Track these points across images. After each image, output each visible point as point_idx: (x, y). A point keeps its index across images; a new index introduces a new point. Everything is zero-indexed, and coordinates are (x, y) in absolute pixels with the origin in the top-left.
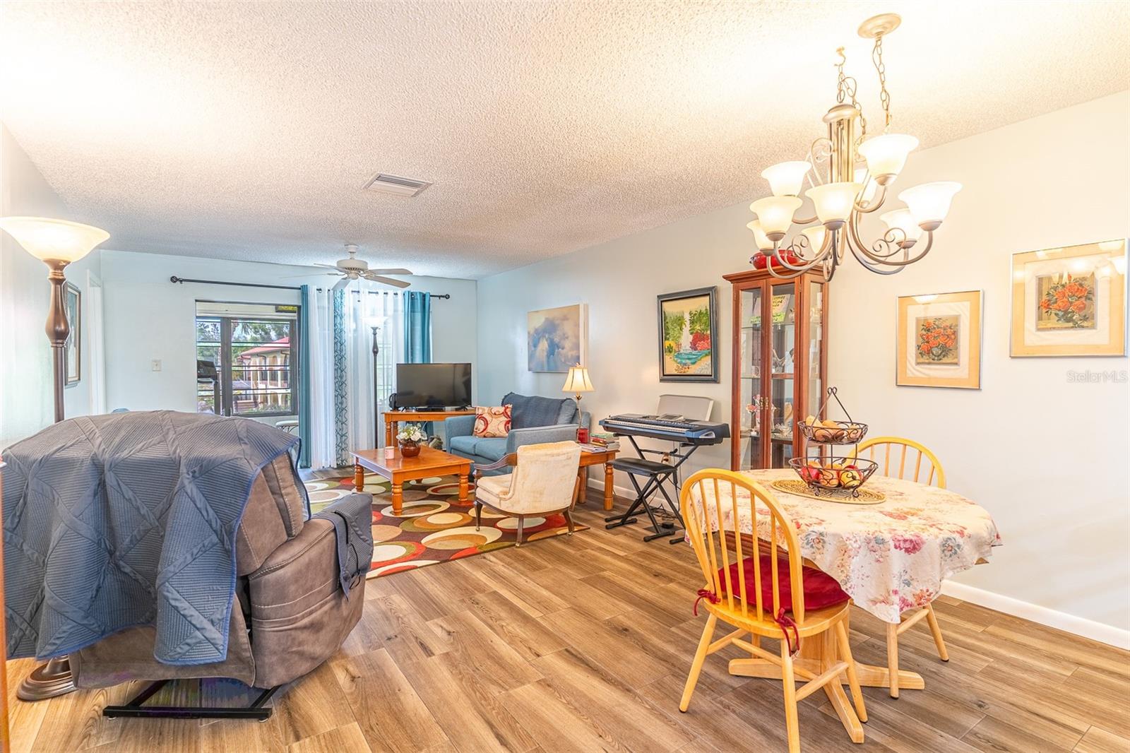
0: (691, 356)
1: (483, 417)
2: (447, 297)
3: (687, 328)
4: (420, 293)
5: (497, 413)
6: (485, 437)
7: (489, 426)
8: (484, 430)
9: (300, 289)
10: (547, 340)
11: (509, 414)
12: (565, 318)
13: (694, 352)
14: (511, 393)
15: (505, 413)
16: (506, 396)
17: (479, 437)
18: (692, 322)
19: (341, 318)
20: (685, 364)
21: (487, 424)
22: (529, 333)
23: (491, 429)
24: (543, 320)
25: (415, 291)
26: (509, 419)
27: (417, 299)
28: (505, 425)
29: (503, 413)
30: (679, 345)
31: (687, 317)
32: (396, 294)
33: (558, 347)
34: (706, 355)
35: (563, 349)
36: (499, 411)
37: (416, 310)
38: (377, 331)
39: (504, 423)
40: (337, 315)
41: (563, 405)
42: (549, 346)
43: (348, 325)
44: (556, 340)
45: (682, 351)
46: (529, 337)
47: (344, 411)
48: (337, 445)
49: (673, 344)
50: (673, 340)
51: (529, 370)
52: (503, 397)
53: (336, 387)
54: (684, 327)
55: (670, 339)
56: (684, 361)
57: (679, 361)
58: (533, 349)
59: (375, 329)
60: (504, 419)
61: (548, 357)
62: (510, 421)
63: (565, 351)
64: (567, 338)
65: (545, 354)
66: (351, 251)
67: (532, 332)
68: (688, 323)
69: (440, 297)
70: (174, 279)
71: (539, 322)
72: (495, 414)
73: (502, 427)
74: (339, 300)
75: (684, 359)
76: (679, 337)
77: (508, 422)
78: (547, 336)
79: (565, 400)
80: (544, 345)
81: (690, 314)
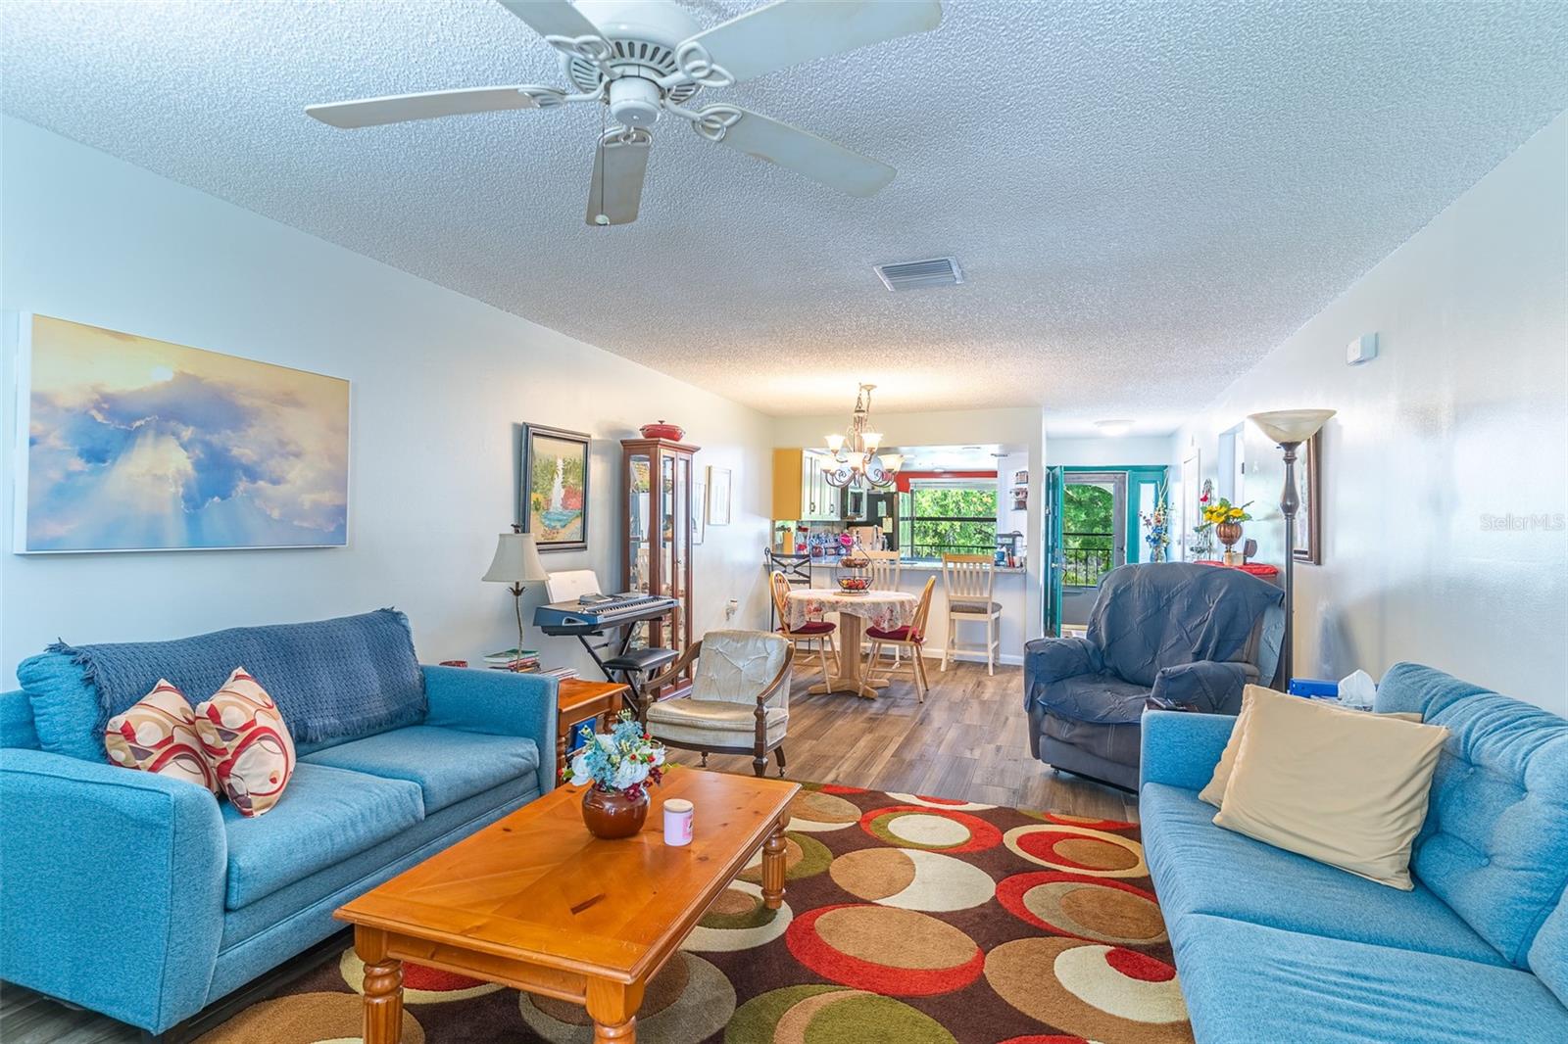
0: (561, 517)
3: (558, 480)
13: (566, 512)
18: (565, 472)
20: (554, 528)
30: (549, 501)
31: (560, 464)
34: (577, 516)
45: (551, 510)
49: (541, 498)
50: (541, 493)
54: (556, 476)
55: (538, 491)
56: (553, 524)
57: (547, 522)
68: (560, 473)
75: (554, 520)
76: (549, 490)
81: (564, 461)
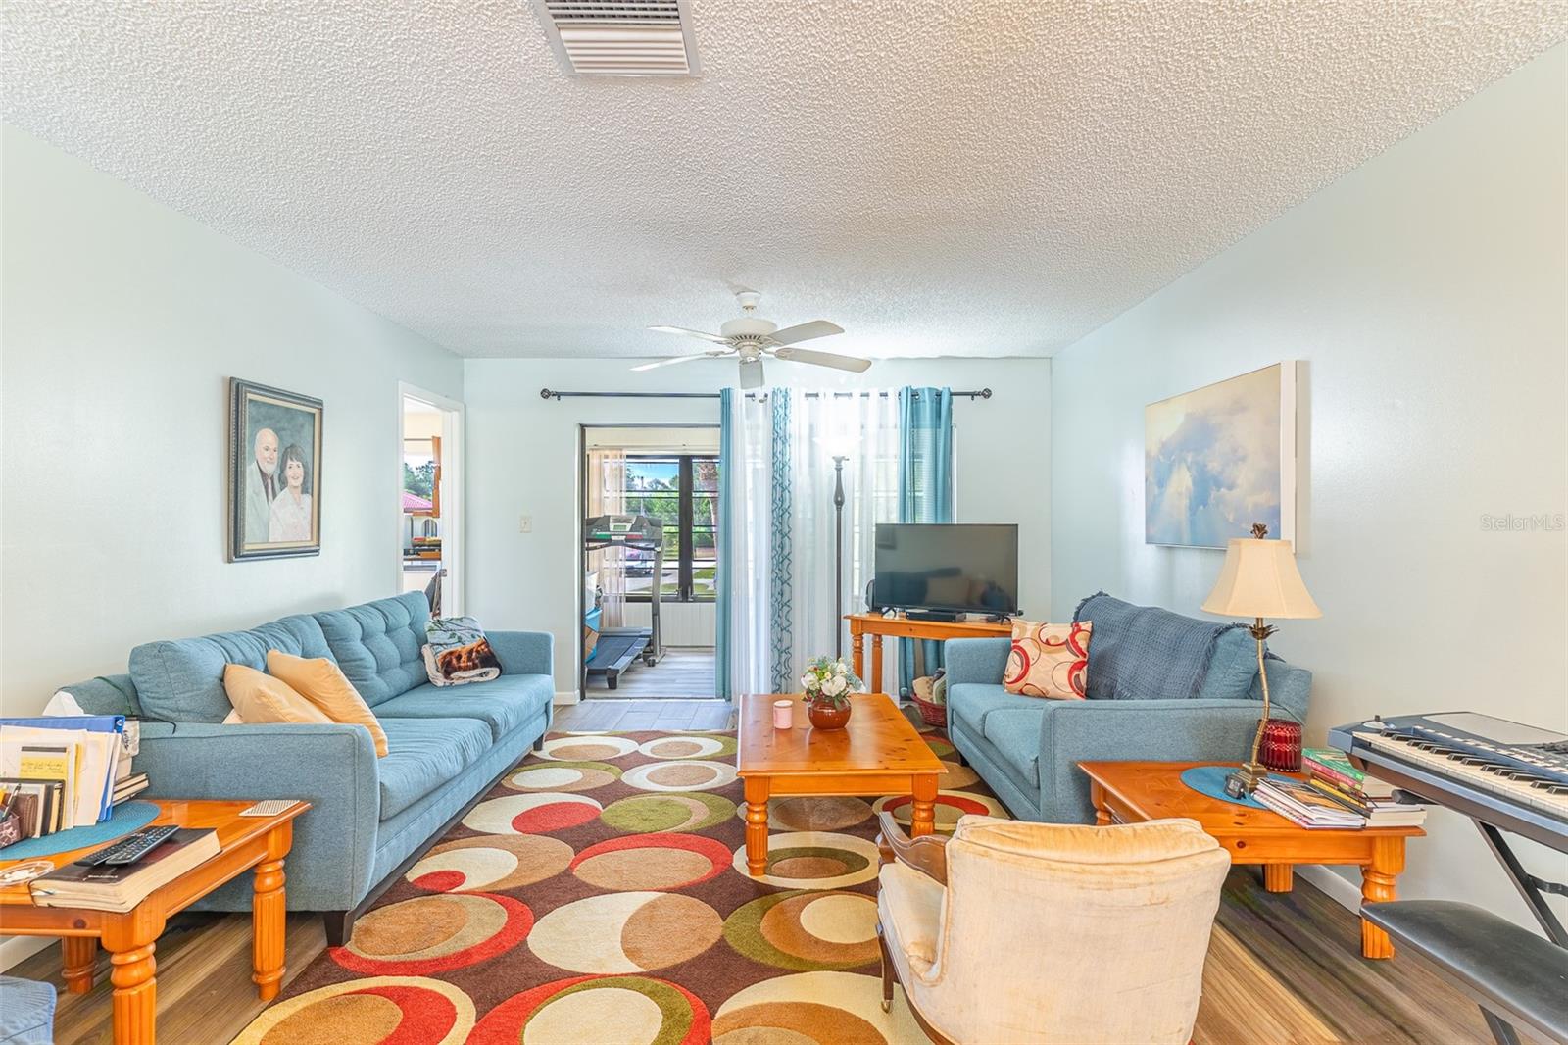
1: (1021, 648)
2: (987, 394)
4: (930, 389)
5: (1052, 642)
6: (1021, 693)
7: (1032, 670)
8: (1020, 678)
9: (719, 396)
10: (1188, 468)
11: (1083, 645)
12: (1238, 407)
14: (1100, 594)
15: (1071, 643)
16: (1086, 601)
17: (1010, 692)
19: (783, 443)
21: (1028, 664)
22: (1147, 455)
23: (1035, 677)
24: (1180, 419)
25: (921, 387)
26: (1081, 658)
27: (924, 401)
28: (1071, 672)
29: (1066, 643)
32: (885, 395)
33: (1219, 485)
35: (1230, 488)
36: (1056, 638)
37: (922, 423)
38: (843, 463)
39: (1068, 666)
40: (779, 437)
41: (1221, 641)
42: (1194, 483)
43: (797, 455)
44: (1214, 466)
46: (1147, 465)
47: (786, 609)
48: (774, 668)
51: (1149, 541)
52: (1078, 603)
53: (773, 564)
58: (1157, 491)
59: (839, 460)
60: (1068, 657)
61: (1193, 510)
62: (1083, 663)
63: (1236, 492)
64: (1243, 459)
65: (1185, 502)
66: (748, 303)
67: (1155, 450)
69: (973, 395)
70: (546, 394)
71: (1169, 424)
72: (1047, 643)
73: (1062, 676)
74: (781, 411)
77: (1078, 666)
78: (1189, 459)
79: (1228, 629)
80: (1182, 481)
